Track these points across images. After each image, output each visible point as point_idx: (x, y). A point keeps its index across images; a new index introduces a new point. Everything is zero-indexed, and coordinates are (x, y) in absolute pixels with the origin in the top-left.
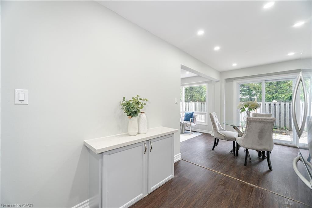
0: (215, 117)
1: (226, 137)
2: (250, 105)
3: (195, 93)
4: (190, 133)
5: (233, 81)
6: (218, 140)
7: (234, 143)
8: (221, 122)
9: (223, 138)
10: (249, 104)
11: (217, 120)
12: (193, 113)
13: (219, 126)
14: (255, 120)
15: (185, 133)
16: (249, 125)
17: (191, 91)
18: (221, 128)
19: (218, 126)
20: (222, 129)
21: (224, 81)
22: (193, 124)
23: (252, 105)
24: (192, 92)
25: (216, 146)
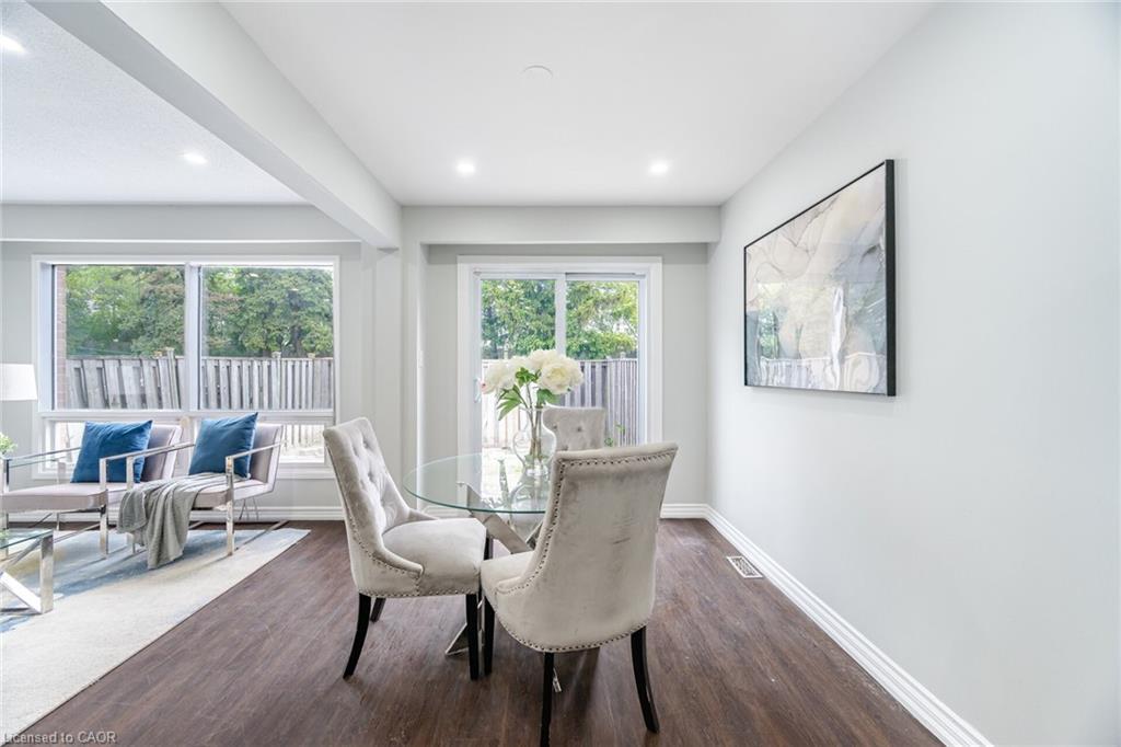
0: (367, 445)
1: (429, 577)
2: (545, 370)
3: (311, 323)
4: (222, 543)
5: (456, 263)
6: (380, 602)
7: (471, 601)
8: (402, 469)
9: (412, 586)
10: (541, 364)
11: (379, 464)
12: (252, 419)
13: (387, 498)
14: (601, 467)
15: (190, 552)
16: (565, 502)
17: (293, 313)
18: (400, 510)
19: (384, 501)
20: (407, 509)
21: (418, 255)
22: (249, 489)
23: (554, 371)
24: (295, 318)
25: (375, 619)
